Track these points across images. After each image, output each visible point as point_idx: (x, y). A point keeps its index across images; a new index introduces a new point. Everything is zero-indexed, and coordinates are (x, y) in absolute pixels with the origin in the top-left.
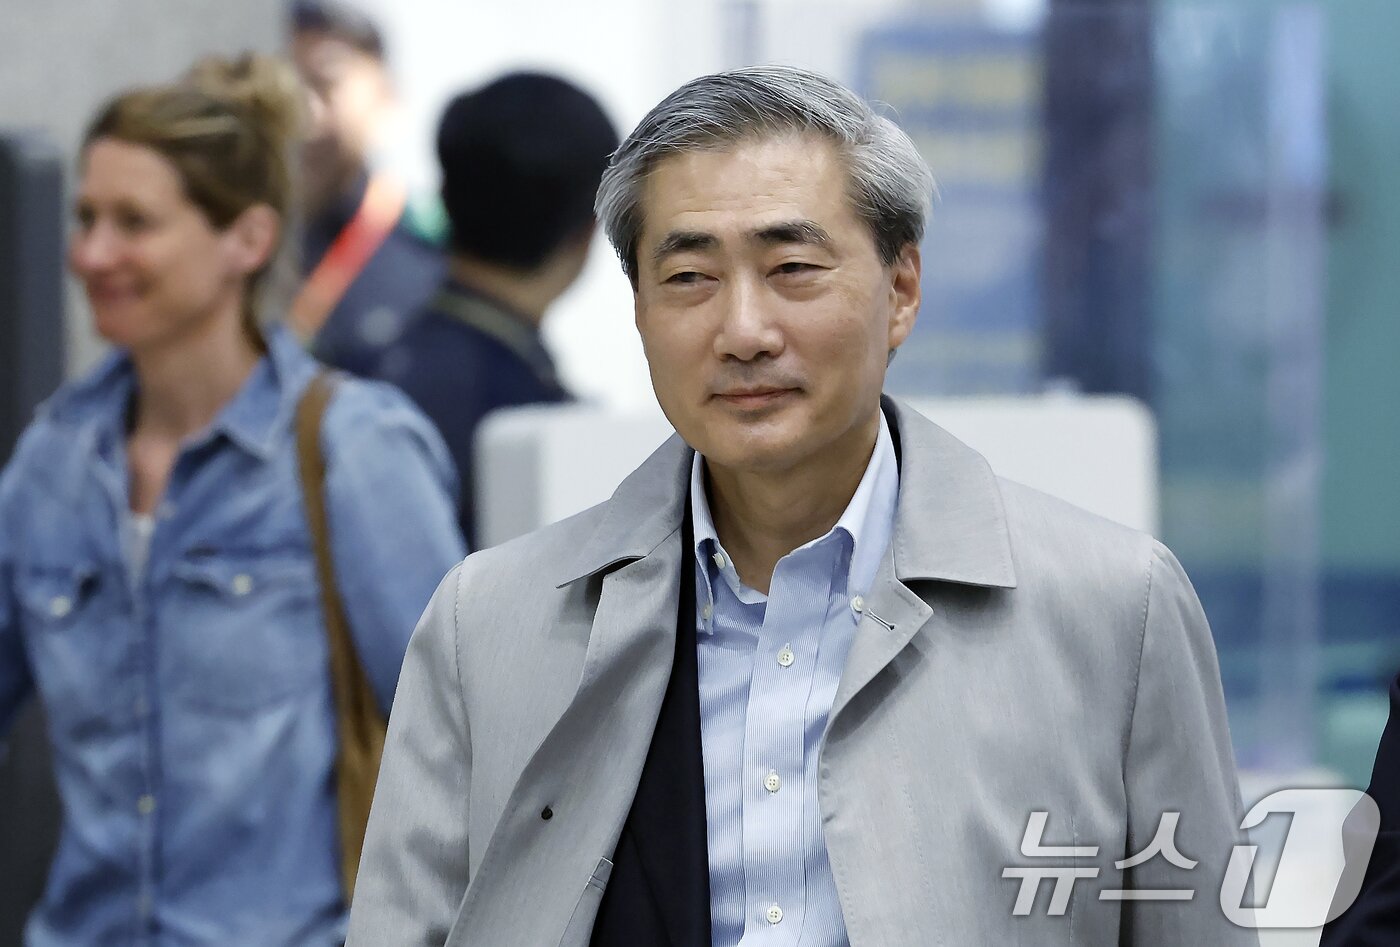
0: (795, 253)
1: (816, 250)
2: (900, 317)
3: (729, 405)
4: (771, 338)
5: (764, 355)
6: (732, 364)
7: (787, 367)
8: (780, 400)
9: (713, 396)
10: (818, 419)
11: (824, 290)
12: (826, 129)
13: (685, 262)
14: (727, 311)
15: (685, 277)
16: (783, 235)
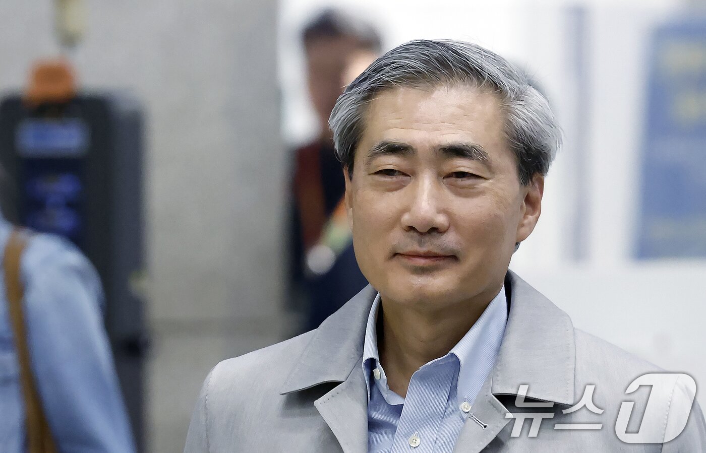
0: (462, 165)
1: (480, 165)
2: (526, 221)
3: (405, 261)
4: (441, 220)
5: (434, 230)
6: (412, 233)
7: (450, 240)
8: (441, 263)
9: (395, 254)
10: (464, 280)
11: (481, 193)
12: (496, 86)
13: (390, 161)
14: (414, 198)
15: (389, 172)
16: (458, 151)
